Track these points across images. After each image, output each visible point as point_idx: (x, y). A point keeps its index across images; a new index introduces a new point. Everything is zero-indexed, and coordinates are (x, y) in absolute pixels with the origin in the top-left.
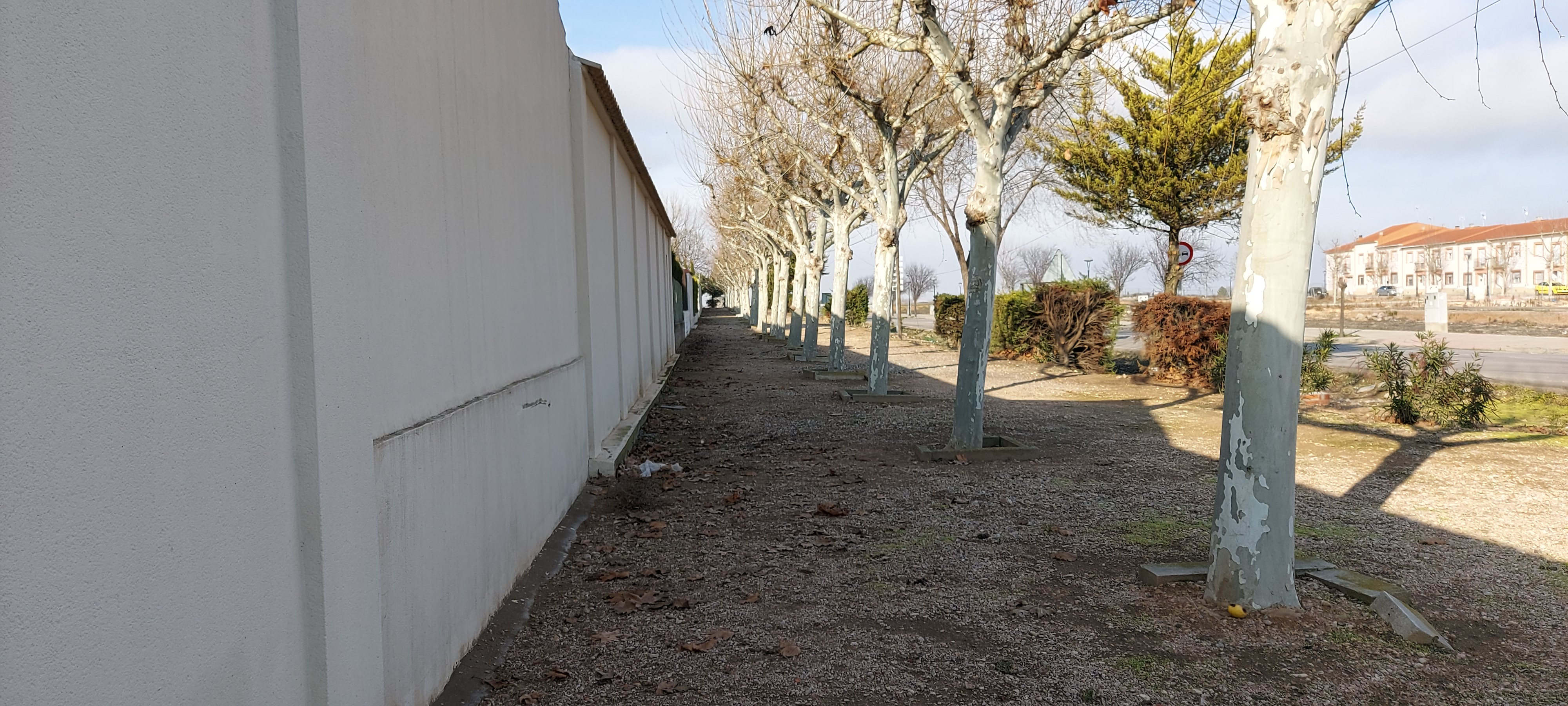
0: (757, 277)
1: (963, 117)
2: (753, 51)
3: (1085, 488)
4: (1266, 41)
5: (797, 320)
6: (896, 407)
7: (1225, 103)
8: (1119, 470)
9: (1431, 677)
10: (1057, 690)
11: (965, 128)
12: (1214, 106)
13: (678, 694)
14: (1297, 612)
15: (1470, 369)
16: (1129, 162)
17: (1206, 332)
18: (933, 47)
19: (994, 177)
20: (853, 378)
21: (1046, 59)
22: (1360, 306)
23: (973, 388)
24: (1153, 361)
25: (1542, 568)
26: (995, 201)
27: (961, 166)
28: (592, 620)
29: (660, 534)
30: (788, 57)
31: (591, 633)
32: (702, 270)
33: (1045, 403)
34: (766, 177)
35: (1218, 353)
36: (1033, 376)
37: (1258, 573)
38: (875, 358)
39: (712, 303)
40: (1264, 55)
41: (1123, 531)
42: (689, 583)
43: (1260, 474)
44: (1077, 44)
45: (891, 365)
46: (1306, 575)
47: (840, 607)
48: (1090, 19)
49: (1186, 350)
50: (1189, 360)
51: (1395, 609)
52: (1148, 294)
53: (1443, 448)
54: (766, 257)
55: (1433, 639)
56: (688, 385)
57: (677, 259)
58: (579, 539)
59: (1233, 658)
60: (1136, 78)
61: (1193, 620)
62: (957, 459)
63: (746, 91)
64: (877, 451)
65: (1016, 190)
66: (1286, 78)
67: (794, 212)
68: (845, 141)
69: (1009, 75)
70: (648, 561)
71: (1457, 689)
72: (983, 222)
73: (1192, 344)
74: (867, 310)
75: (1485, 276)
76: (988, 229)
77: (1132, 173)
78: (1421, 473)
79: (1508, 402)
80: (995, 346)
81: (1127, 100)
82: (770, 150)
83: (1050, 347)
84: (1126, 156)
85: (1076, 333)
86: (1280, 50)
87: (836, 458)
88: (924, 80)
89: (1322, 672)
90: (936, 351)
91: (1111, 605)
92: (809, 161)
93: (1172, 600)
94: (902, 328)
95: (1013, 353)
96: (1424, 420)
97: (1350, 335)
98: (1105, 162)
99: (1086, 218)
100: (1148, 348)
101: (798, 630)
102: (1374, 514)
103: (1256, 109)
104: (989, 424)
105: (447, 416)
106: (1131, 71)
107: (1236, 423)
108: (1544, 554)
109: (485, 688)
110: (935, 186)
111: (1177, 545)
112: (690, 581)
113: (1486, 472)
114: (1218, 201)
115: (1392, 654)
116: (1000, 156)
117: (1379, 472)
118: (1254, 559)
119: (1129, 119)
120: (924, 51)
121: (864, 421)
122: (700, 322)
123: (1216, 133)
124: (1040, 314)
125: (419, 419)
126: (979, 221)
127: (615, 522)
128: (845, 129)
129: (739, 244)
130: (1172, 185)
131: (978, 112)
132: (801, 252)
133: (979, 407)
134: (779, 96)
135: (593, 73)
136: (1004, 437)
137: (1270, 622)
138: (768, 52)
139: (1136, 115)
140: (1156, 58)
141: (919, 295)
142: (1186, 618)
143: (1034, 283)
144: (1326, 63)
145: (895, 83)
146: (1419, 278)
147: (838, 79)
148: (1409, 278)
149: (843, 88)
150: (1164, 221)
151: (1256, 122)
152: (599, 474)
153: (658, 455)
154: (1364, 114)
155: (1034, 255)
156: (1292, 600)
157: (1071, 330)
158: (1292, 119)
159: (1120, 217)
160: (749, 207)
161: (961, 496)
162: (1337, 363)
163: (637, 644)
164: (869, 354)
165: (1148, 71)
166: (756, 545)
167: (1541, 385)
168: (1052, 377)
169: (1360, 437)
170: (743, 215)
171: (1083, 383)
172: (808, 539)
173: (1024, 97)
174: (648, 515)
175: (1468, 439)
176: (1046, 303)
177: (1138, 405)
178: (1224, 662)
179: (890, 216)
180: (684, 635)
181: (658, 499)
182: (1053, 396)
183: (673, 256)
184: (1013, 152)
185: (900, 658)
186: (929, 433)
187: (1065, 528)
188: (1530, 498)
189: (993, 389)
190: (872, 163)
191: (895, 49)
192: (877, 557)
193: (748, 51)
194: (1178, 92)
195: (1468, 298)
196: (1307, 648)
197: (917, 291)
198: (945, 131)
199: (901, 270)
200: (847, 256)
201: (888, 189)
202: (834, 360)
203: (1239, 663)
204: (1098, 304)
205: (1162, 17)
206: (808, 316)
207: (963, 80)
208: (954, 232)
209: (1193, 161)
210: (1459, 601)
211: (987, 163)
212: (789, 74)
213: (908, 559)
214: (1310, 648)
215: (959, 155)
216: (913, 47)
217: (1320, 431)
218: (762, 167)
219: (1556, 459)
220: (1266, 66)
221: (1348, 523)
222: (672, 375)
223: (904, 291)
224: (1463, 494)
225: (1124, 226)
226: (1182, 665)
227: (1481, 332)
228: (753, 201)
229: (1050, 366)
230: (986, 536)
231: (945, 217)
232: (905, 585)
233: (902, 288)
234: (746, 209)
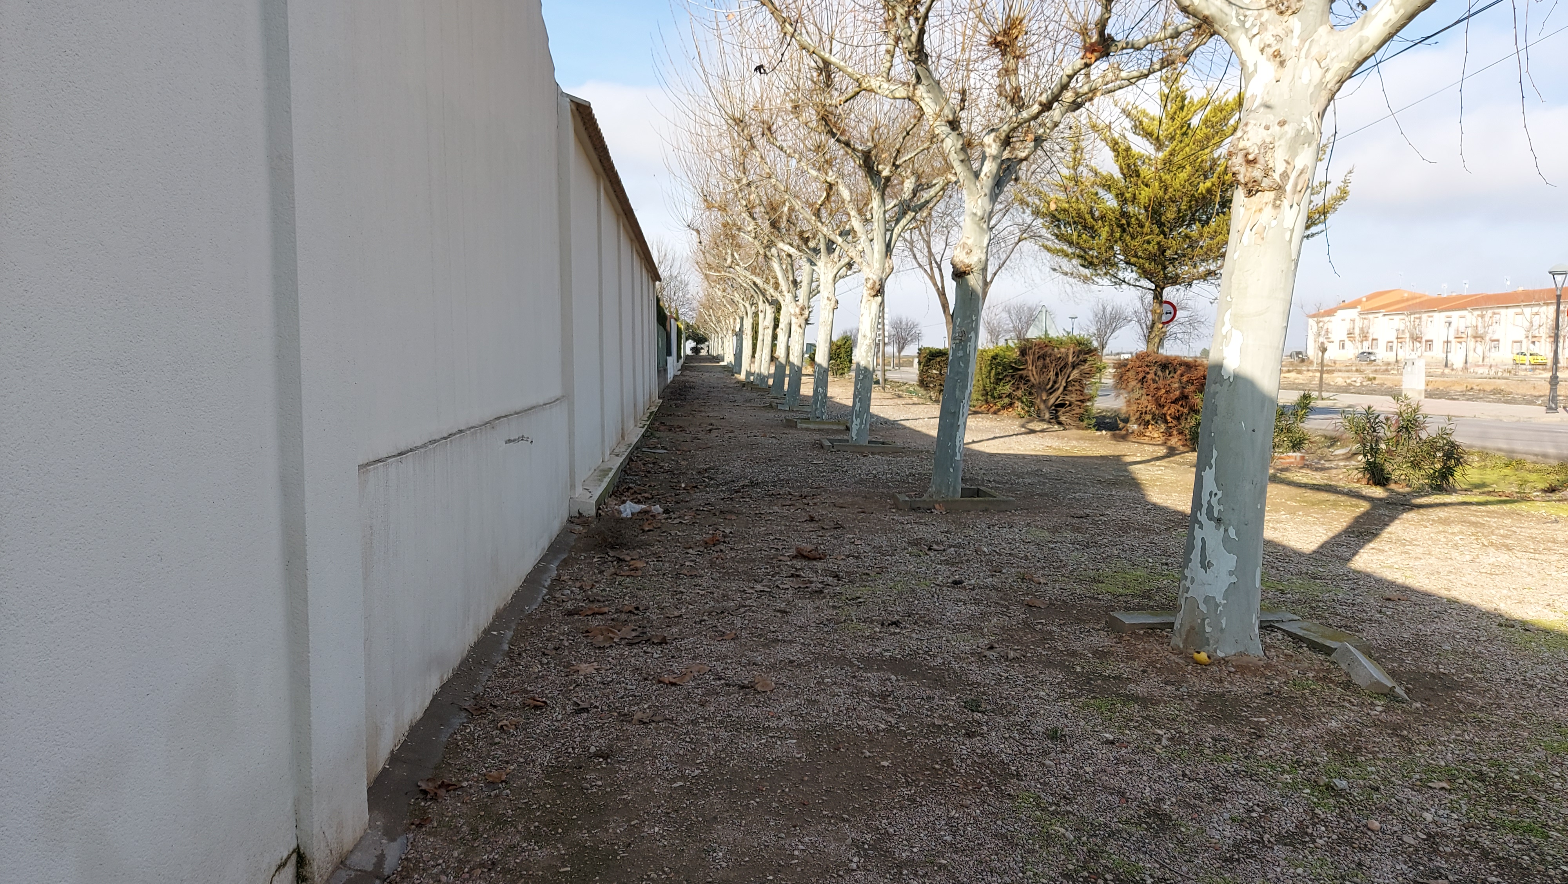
0: (742, 325)
1: (953, 168)
2: (743, 94)
3: (1059, 539)
4: (1255, 97)
5: (780, 368)
6: (877, 456)
7: (1214, 162)
8: (1095, 523)
9: (1386, 725)
10: (1024, 728)
11: (954, 179)
12: (1204, 164)
13: (654, 724)
14: (1260, 660)
15: (1444, 434)
16: (1117, 219)
17: (1186, 391)
18: (925, 95)
19: (982, 228)
20: (835, 427)
21: (1036, 111)
22: (1340, 371)
23: (953, 438)
24: (1133, 419)
25: (1500, 625)
26: (982, 252)
27: (949, 218)
28: (570, 653)
29: (640, 573)
30: (779, 102)
31: (569, 664)
32: (687, 316)
33: (1024, 457)
34: (753, 223)
35: (1197, 412)
36: (1014, 430)
37: (1224, 622)
38: (857, 408)
39: (696, 350)
40: (1251, 111)
41: (1095, 580)
42: (667, 620)
43: (1229, 525)
44: (1068, 96)
45: (872, 416)
46: (1271, 626)
47: (815, 646)
48: (1083, 72)
49: (1166, 409)
50: (1168, 418)
51: (1355, 660)
52: (1131, 353)
53: (1412, 509)
54: (752, 305)
55: (1391, 689)
56: (670, 430)
57: (661, 303)
58: (559, 575)
59: (1196, 702)
60: (1127, 134)
61: (1158, 666)
62: (935, 508)
63: (735, 135)
64: (856, 499)
65: (1003, 245)
66: (1271, 135)
67: (781, 260)
68: (834, 188)
69: (1001, 125)
70: (627, 598)
71: (1410, 736)
72: (969, 274)
73: (1172, 403)
74: (851, 361)
75: (1464, 344)
76: (974, 280)
77: (1119, 230)
78: (1390, 533)
79: (1479, 468)
80: (977, 400)
81: (1117, 156)
82: (758, 196)
83: (1031, 402)
84: (1114, 213)
85: (1058, 388)
86: (1268, 107)
87: (815, 504)
88: (915, 129)
89: (1281, 717)
90: (918, 404)
91: (1080, 650)
92: (797, 208)
93: (1140, 647)
94: (885, 380)
95: (995, 408)
96: (1396, 483)
97: (1328, 399)
98: (1093, 218)
99: (1072, 274)
100: (1129, 406)
101: (773, 667)
102: (1341, 572)
103: (1241, 165)
104: (968, 476)
105: (431, 447)
106: (1122, 127)
107: (1209, 475)
108: (1503, 612)
109: (464, 714)
110: (924, 239)
111: (1147, 595)
112: (668, 617)
113: (1453, 533)
114: (1203, 261)
115: (1350, 702)
116: (988, 208)
117: (1349, 531)
118: (1220, 608)
119: (1118, 175)
120: (915, 98)
121: (844, 469)
122: (684, 368)
123: (1204, 192)
124: (1023, 369)
125: (403, 448)
126: (965, 272)
127: (595, 560)
128: (834, 177)
129: (724, 291)
130: (1158, 243)
131: (967, 162)
132: (786, 301)
133: (958, 458)
134: (768, 141)
135: (581, 110)
136: (982, 488)
137: (1233, 669)
138: (759, 95)
139: (1125, 171)
140: (1147, 115)
141: (903, 348)
142: (1152, 663)
143: (1019, 338)
144: (1312, 121)
145: (886, 131)
146: (1399, 345)
147: (828, 125)
148: (1390, 344)
149: (833, 135)
150: (1149, 279)
151: (1241, 178)
152: (579, 513)
153: (639, 497)
154: (1352, 178)
155: (1019, 311)
156: (1256, 649)
157: (1053, 386)
158: (1276, 176)
159: (1106, 274)
160: (735, 254)
161: (937, 544)
162: (1314, 425)
163: (615, 676)
164: (851, 404)
165: (1139, 128)
166: (734, 586)
167: (1513, 452)
168: (1032, 432)
169: (1332, 497)
170: (729, 261)
171: (1063, 439)
172: (786, 580)
173: (1014, 149)
174: (628, 554)
175: (1437, 501)
176: (1030, 359)
177: (1117, 461)
178: (1187, 706)
179: (877, 265)
180: (661, 668)
181: (637, 539)
182: (1033, 450)
183: (658, 300)
184: (1002, 206)
185: (872, 695)
186: (909, 483)
187: (1039, 576)
188: (1493, 559)
189: (974, 442)
190: (860, 212)
191: (886, 96)
192: (853, 599)
193: (739, 95)
194: (1168, 149)
195: (1446, 366)
196: (1267, 694)
197: (902, 344)
198: (934, 182)
199: (886, 322)
200: (832, 306)
201: (875, 239)
202: (816, 409)
203: (1201, 707)
204: (1081, 361)
205: (1154, 72)
206: (792, 365)
207: (953, 129)
208: (940, 285)
209: (1180, 220)
210: (1417, 654)
211: (975, 214)
212: (779, 119)
213: (883, 602)
214: (1271, 694)
215: (947, 207)
216: (904, 94)
217: (1294, 491)
218: (750, 213)
219: (1521, 523)
220: (1252, 122)
221: (1315, 578)
222: (654, 419)
223: (889, 343)
224: (1429, 554)
225: (1109, 282)
226: (1146, 708)
227: (1458, 399)
228: (740, 247)
229: (1032, 421)
230: (961, 582)
231: (932, 269)
232: (880, 626)
233: (886, 340)
234: (733, 255)
